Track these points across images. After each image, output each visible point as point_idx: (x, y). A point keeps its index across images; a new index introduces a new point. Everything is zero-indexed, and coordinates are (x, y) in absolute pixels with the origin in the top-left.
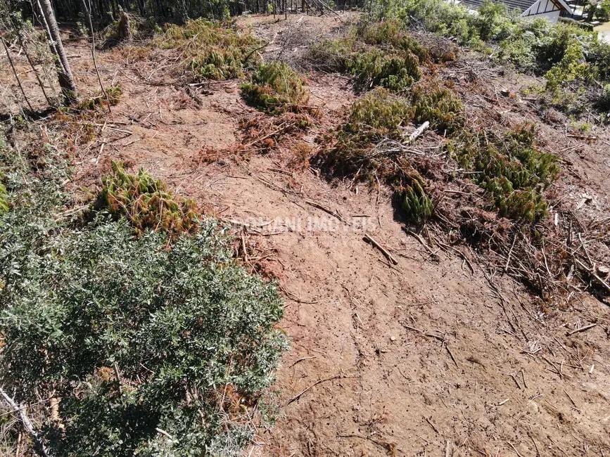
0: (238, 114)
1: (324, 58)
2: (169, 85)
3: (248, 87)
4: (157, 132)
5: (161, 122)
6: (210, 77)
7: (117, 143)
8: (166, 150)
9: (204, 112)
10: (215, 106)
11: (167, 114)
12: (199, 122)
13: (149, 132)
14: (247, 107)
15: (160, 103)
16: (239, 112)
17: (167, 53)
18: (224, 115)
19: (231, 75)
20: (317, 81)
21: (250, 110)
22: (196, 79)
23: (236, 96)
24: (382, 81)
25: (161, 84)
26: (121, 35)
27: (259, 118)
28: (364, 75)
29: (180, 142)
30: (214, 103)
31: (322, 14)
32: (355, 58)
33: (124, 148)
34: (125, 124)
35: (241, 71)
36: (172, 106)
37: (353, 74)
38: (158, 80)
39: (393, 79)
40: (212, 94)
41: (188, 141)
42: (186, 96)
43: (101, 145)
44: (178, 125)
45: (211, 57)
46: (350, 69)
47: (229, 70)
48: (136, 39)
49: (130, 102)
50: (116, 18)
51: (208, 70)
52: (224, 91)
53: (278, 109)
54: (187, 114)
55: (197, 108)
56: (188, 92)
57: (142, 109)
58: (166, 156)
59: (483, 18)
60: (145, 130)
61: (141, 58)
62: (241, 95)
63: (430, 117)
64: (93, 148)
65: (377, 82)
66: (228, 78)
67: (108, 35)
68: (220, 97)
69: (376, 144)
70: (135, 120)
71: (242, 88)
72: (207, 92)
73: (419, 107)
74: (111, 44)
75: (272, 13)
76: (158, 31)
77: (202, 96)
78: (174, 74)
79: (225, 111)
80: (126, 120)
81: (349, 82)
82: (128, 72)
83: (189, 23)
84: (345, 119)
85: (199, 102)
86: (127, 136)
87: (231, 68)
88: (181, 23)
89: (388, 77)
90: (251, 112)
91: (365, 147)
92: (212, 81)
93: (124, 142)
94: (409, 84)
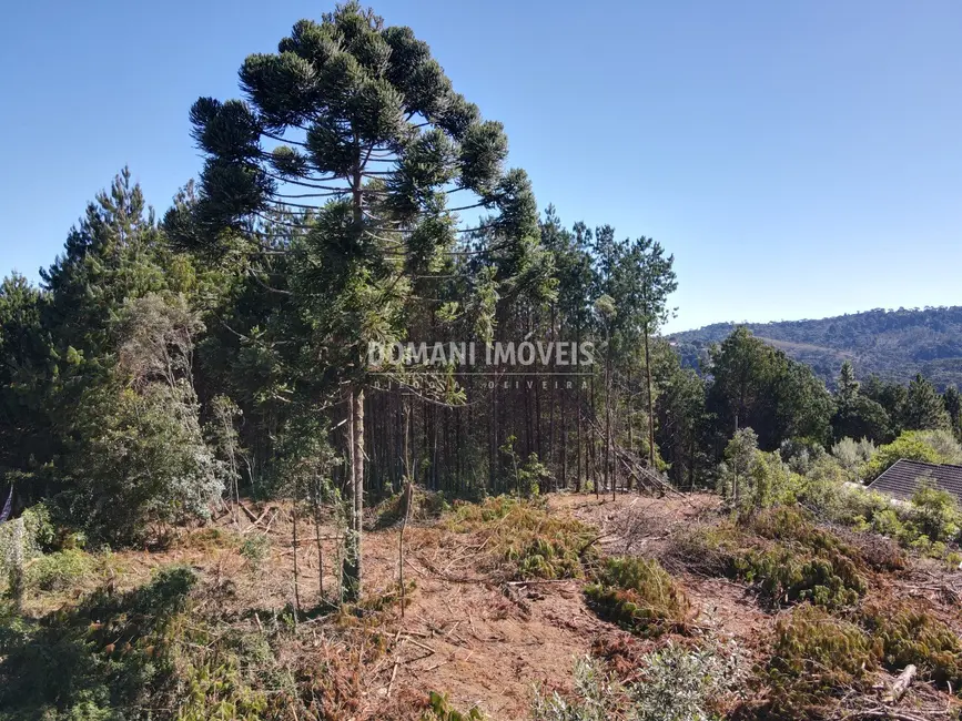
0: (589, 632)
1: (702, 554)
2: (477, 582)
3: (597, 592)
4: (471, 653)
5: (474, 637)
6: (538, 573)
7: (415, 667)
8: (489, 683)
9: (536, 626)
10: (550, 617)
11: (481, 625)
12: (530, 642)
13: (459, 651)
14: (600, 623)
15: (468, 606)
16: (591, 629)
17: (464, 538)
18: (568, 632)
19: (565, 573)
20: (695, 588)
21: (607, 626)
22: (517, 575)
23: (578, 604)
24: (803, 593)
25: (464, 581)
26: (400, 513)
27: (626, 640)
28: (770, 584)
29: (507, 672)
30: (548, 612)
31: (663, 495)
32: (747, 557)
33: (426, 674)
34: (424, 637)
35: (579, 566)
36: (486, 614)
37: (749, 581)
38: (461, 574)
39: (822, 591)
40: (542, 599)
41: (518, 670)
42: (505, 600)
43: (393, 667)
44: (500, 645)
45: (537, 544)
46: (743, 573)
47: (562, 564)
48: (419, 518)
49: (424, 603)
50: (397, 490)
51: (534, 563)
52: (558, 595)
53: (654, 626)
54: (510, 626)
55: (524, 618)
56: (507, 594)
57: (443, 615)
58: (490, 693)
59: (922, 509)
60: (451, 647)
61: (428, 544)
62: (586, 602)
63: (912, 657)
64: (382, 671)
65: (795, 596)
66: (561, 576)
67: (381, 512)
68: (553, 602)
69: (839, 697)
70: (437, 632)
71: (585, 593)
72: (536, 596)
73: (886, 638)
74: (386, 523)
75: (592, 492)
76: (446, 509)
77: (528, 601)
78: (481, 568)
79: (568, 625)
80: (423, 630)
81: (747, 593)
82: (411, 561)
83: (487, 499)
84: (763, 651)
85: (526, 610)
86: (428, 655)
87: (566, 562)
88: (476, 501)
89: (813, 587)
90: (609, 630)
91: (823, 704)
92: (542, 580)
93: (424, 663)
94: (851, 600)
